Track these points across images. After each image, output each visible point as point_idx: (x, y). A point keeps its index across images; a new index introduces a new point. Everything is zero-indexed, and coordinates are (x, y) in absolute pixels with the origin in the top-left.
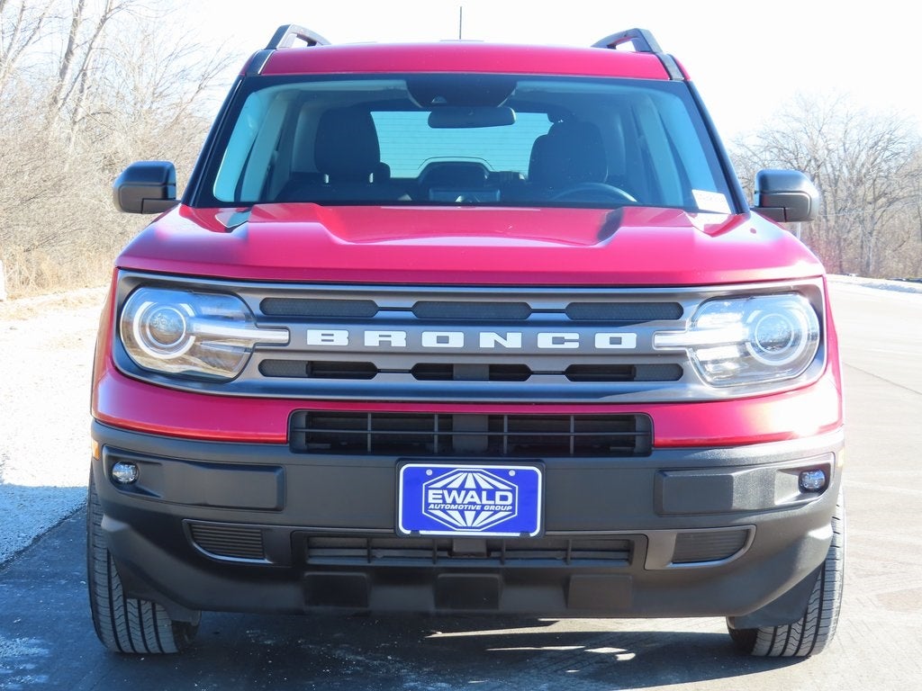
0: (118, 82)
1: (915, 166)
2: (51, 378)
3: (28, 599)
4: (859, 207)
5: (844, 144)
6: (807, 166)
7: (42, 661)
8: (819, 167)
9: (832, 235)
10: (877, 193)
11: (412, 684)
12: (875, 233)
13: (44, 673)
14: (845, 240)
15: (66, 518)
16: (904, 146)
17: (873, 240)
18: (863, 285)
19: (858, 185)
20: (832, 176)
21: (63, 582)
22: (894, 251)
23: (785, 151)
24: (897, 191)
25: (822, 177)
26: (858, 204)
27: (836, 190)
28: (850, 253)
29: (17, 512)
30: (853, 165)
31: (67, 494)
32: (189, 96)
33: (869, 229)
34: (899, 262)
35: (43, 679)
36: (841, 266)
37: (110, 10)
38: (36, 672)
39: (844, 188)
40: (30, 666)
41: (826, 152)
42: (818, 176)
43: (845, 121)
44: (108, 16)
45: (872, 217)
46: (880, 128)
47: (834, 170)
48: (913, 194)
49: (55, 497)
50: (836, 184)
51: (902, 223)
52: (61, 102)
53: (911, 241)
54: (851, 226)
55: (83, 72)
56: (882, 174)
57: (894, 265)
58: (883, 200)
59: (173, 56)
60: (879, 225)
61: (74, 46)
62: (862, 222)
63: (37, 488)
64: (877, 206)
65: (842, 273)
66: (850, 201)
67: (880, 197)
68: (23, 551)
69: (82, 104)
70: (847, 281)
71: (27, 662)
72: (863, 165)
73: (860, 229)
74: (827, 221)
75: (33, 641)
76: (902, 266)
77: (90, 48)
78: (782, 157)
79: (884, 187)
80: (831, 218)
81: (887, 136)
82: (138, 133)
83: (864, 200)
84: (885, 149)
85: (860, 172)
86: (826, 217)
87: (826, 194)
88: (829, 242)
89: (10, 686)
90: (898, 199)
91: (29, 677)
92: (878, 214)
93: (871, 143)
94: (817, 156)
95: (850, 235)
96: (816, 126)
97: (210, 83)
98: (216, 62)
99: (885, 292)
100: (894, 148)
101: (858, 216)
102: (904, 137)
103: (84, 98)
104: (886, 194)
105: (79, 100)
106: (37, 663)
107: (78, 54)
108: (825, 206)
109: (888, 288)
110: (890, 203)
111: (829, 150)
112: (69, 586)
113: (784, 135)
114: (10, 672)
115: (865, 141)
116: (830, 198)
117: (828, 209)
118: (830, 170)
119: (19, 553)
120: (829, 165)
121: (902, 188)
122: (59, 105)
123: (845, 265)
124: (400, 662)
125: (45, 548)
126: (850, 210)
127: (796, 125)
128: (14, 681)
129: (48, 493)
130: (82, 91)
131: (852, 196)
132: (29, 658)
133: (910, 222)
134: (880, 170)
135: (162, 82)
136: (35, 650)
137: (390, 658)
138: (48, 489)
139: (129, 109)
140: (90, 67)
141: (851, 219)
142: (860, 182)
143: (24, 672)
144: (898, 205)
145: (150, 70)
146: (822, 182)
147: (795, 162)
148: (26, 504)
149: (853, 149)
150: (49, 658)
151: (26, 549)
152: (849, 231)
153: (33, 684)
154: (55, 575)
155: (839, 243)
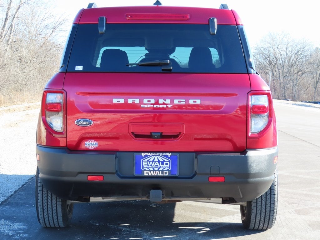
0: (23, 29)
1: (312, 60)
2: (9, 138)
3: (16, 211)
4: (292, 75)
5: (286, 52)
6: (273, 60)
7: (25, 230)
8: (277, 60)
9: (282, 86)
10: (298, 70)
11: (145, 237)
12: (297, 85)
13: (27, 234)
14: (286, 87)
15: (24, 185)
16: (308, 53)
17: (297, 87)
18: (293, 104)
19: (291, 67)
20: (282, 64)
21: (27, 206)
22: (304, 91)
23: (265, 55)
24: (305, 70)
25: (278, 64)
26: (291, 74)
27: (283, 69)
28: (288, 92)
29: (7, 183)
30: (290, 60)
31: (23, 177)
32: (49, 35)
33: (295, 83)
34: (306, 95)
35: (26, 235)
36: (285, 97)
37: (22, 4)
38: (24, 233)
39: (286, 68)
40: (21, 232)
41: (280, 55)
42: (277, 64)
43: (287, 44)
44: (20, 6)
45: (296, 79)
46: (299, 46)
47: (282, 62)
48: (311, 70)
49: (18, 178)
50: (283, 67)
51: (307, 81)
52: (3, 37)
53: (310, 88)
54: (289, 82)
55: (11, 26)
56: (300, 63)
57: (304, 96)
58: (300, 73)
59: (43, 20)
60: (299, 81)
61: (8, 17)
62: (293, 81)
63: (12, 175)
64: (298, 75)
65: (285, 99)
66: (288, 73)
67: (299, 71)
68: (12, 196)
69: (11, 38)
70: (287, 103)
71: (20, 230)
72: (293, 60)
73: (292, 83)
74: (280, 80)
75: (21, 224)
76: (307, 97)
77: (14, 17)
78: (264, 57)
79: (301, 68)
80: (282, 79)
81: (302, 49)
82: (31, 48)
83: (293, 73)
84: (301, 54)
85: (292, 62)
86: (280, 79)
87: (280, 70)
88: (280, 88)
89: (16, 237)
90: (306, 72)
91: (22, 235)
92: (299, 78)
93: (296, 52)
94: (276, 57)
95: (289, 85)
96: (276, 46)
97: (57, 30)
98: (59, 22)
99: (301, 107)
100: (305, 53)
101: (291, 79)
102: (308, 50)
103: (11, 35)
104: (301, 70)
105: (10, 36)
106: (24, 230)
107: (10, 19)
108: (279, 75)
109: (301, 105)
110: (303, 74)
111: (281, 54)
112: (29, 207)
113: (264, 49)
114: (15, 233)
115: (294, 51)
116: (281, 72)
117: (280, 76)
118: (281, 62)
119: (10, 196)
120: (280, 60)
121: (307, 68)
122: (3, 38)
123: (286, 96)
124: (141, 230)
125: (19, 195)
126: (288, 76)
127: (269, 45)
128: (17, 236)
129: (16, 177)
130: (11, 33)
131: (289, 71)
132: (20, 229)
133: (310, 81)
134: (299, 62)
135: (39, 29)
136: (22, 227)
137: (137, 229)
138: (16, 175)
139: (27, 39)
140: (13, 25)
141: (289, 80)
142: (292, 66)
143: (20, 233)
144: (306, 75)
145: (35, 26)
146: (278, 66)
147: (268, 59)
148: (9, 180)
149: (289, 54)
150: (27, 229)
151: (12, 195)
152: (288, 84)
153: (24, 237)
154: (24, 203)
155: (284, 88)
